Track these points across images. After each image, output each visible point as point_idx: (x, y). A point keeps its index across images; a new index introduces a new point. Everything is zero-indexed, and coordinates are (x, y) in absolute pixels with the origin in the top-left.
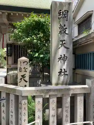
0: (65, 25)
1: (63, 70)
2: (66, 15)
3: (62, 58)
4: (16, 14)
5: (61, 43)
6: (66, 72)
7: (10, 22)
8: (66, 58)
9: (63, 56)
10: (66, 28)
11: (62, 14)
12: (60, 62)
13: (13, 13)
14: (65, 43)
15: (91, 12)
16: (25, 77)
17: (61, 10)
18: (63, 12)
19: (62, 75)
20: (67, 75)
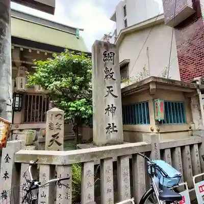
0: (111, 69)
1: (112, 125)
2: (112, 58)
3: (109, 109)
4: (36, 51)
5: (108, 89)
6: (115, 127)
7: (24, 62)
8: (114, 109)
9: (111, 106)
10: (113, 73)
11: (107, 55)
12: (107, 114)
13: (32, 50)
14: (112, 91)
15: (128, 61)
16: (58, 137)
17: (106, 52)
18: (108, 54)
19: (111, 132)
20: (116, 131)
